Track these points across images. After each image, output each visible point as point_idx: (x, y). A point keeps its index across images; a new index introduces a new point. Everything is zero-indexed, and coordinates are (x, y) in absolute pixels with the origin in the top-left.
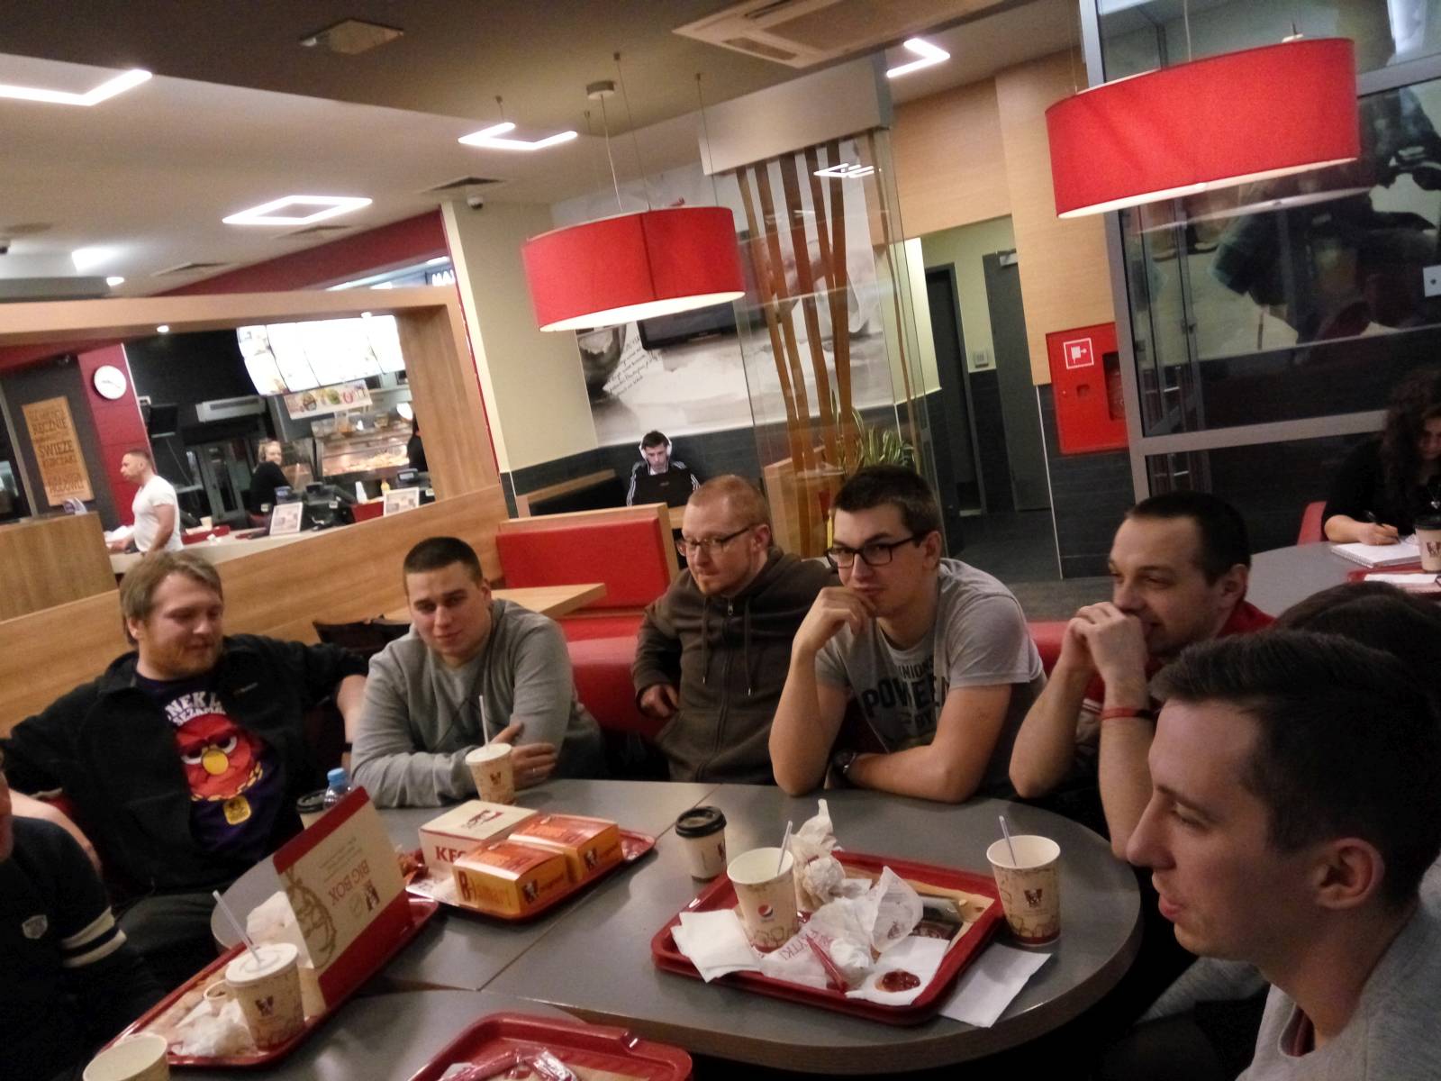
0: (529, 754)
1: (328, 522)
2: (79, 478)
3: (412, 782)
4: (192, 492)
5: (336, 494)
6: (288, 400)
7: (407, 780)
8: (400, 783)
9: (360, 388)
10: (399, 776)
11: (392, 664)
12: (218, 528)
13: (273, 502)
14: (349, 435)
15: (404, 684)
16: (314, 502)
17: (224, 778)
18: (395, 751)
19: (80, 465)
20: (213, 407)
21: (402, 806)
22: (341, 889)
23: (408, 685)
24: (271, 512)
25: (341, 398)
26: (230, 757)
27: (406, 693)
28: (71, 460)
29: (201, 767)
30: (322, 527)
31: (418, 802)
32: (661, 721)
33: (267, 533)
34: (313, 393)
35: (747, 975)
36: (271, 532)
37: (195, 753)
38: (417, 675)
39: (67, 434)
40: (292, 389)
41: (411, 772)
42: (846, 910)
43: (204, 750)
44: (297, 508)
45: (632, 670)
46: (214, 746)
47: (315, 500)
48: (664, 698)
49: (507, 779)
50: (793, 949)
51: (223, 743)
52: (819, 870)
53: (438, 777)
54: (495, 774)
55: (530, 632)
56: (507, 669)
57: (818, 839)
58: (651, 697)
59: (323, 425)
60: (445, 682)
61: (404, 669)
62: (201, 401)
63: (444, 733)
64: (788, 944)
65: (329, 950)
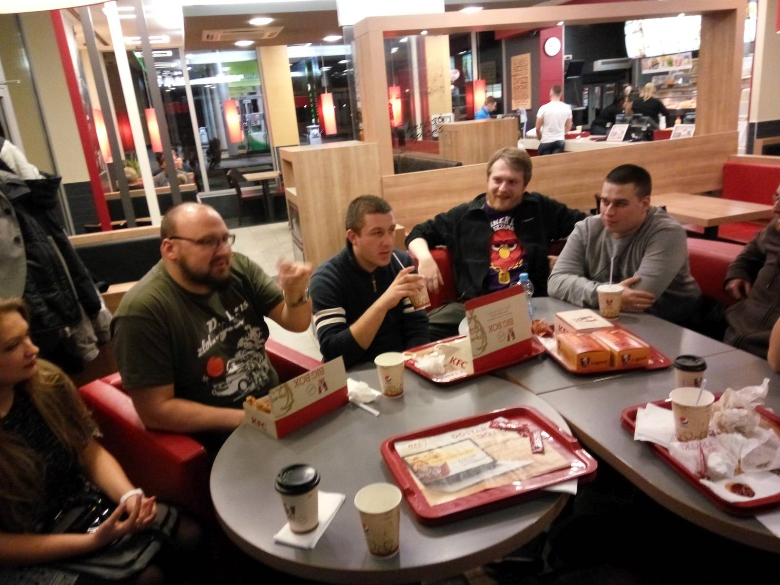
0: (638, 296)
1: (639, 138)
2: (527, 98)
3: (573, 290)
4: (580, 111)
5: (648, 122)
6: (643, 62)
7: (571, 289)
8: (567, 289)
9: (687, 57)
10: (567, 287)
11: (584, 228)
12: (584, 132)
13: (614, 122)
14: (671, 86)
15: (587, 240)
16: (635, 125)
17: (506, 260)
18: (572, 272)
19: (529, 91)
20: (603, 63)
21: (565, 300)
22: (495, 327)
23: (589, 241)
24: (610, 128)
25: (674, 63)
26: (511, 252)
27: (586, 246)
28: (525, 87)
29: (498, 252)
30: (635, 140)
31: (572, 301)
32: (734, 300)
33: (605, 139)
34: (659, 59)
35: (659, 447)
36: (608, 139)
37: (498, 245)
38: (595, 239)
39: (527, 73)
40: (648, 55)
41: (574, 286)
42: (736, 441)
43: (502, 246)
44: (625, 127)
45: (730, 265)
46: (506, 245)
47: (636, 124)
48: (741, 288)
49: (616, 306)
50: (690, 446)
51: (511, 246)
52: (736, 414)
53: (585, 292)
54: (609, 300)
55: (662, 230)
56: (642, 246)
57: (750, 398)
58: (733, 284)
59: (658, 79)
60: (608, 244)
61: (589, 232)
62: (597, 59)
63: (600, 271)
64: (690, 443)
65: (481, 351)
